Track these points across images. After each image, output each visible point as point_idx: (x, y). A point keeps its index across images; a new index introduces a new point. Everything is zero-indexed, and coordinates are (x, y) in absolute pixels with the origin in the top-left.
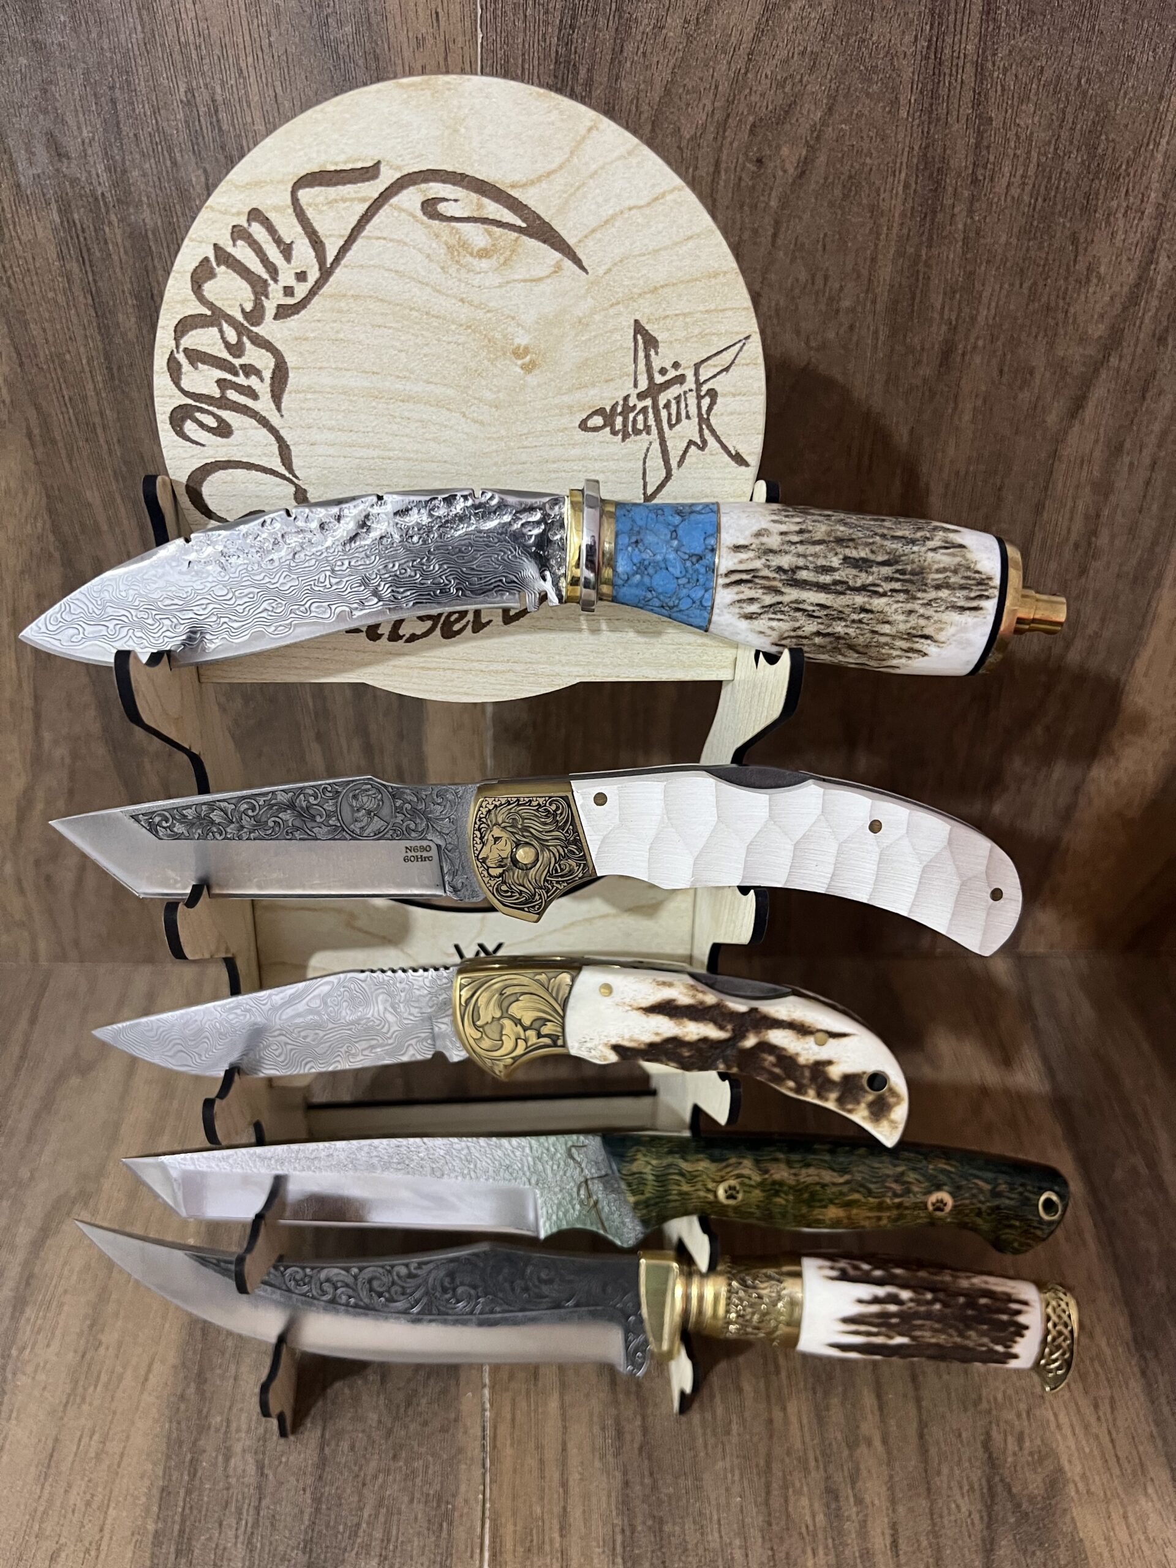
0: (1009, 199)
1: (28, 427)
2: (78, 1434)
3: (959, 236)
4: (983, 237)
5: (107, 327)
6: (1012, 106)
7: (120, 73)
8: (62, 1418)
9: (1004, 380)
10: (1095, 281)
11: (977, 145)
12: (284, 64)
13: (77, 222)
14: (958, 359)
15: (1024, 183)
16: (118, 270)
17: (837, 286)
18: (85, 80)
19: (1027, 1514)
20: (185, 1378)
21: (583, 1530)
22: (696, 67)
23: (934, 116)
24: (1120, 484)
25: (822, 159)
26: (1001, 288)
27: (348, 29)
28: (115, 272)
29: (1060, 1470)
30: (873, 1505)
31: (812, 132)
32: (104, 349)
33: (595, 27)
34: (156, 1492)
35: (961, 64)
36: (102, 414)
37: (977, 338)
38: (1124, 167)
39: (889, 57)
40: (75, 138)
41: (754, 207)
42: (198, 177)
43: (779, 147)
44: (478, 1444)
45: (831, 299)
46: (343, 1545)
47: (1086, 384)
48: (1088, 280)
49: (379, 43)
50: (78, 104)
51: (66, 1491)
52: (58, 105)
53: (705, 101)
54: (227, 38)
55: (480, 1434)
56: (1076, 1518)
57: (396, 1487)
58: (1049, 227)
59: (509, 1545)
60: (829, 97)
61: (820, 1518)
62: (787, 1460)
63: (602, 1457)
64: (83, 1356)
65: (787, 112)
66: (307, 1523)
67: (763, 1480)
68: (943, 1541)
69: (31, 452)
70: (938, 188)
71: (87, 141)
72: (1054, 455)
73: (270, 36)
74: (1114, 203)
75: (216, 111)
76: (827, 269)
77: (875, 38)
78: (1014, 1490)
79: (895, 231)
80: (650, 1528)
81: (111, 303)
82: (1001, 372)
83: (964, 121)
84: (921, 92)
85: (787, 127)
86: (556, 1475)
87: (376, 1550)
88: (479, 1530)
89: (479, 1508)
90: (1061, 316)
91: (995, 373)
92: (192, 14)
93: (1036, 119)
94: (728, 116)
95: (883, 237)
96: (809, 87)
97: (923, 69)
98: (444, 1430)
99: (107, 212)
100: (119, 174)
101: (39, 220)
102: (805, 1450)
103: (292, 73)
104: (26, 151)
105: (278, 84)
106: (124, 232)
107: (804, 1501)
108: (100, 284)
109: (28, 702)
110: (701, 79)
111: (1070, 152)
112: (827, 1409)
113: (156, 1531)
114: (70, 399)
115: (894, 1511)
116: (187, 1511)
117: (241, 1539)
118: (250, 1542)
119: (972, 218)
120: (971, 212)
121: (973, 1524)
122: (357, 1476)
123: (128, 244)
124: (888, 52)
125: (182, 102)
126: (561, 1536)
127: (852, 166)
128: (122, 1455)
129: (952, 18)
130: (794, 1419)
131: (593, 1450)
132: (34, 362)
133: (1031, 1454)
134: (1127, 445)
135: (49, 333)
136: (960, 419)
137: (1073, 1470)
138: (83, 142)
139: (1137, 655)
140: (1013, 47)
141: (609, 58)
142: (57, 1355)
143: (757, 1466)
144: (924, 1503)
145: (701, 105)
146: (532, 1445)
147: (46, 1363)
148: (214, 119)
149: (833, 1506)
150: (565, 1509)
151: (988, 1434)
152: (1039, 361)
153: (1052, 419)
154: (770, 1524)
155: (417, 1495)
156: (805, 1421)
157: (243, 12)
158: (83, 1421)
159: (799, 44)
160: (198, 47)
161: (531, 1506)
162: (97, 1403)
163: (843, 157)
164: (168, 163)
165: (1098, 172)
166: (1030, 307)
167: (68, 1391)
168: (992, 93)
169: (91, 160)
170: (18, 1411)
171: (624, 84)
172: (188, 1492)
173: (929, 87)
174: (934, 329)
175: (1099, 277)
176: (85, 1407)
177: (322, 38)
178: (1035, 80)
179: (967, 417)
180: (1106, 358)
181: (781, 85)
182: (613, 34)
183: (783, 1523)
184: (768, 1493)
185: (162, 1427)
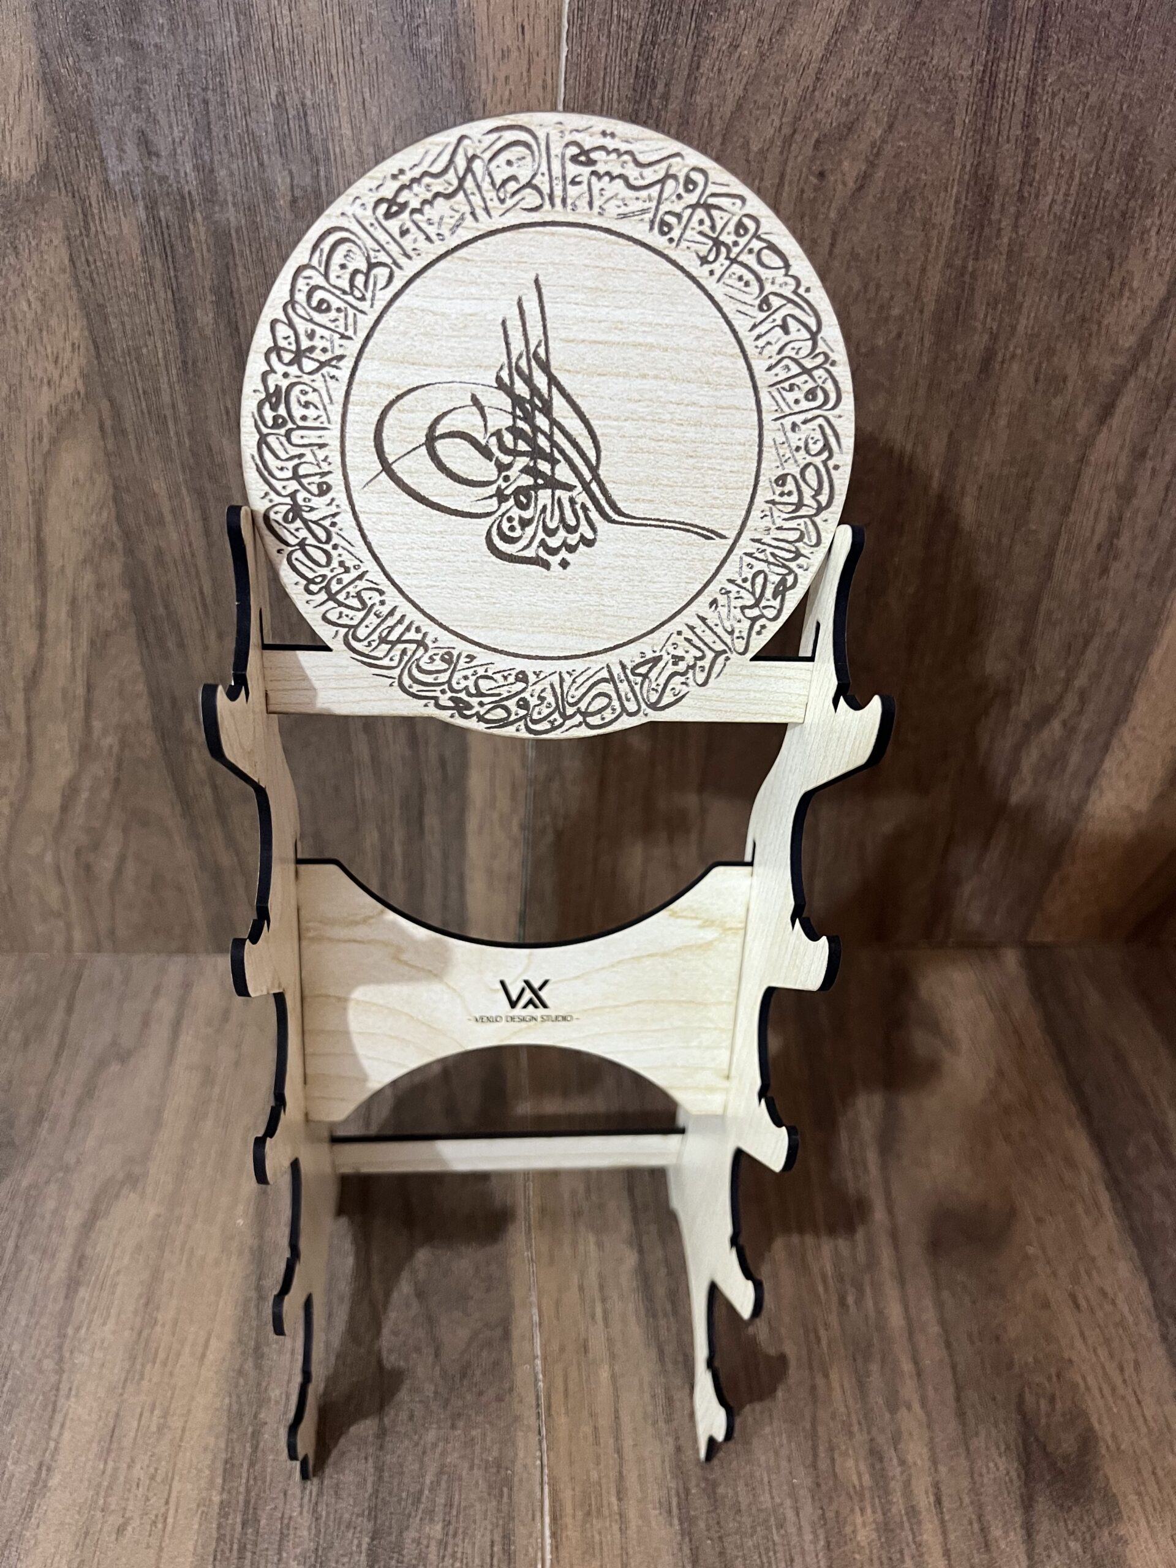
0: (1052, 217)
1: (100, 417)
2: (139, 1410)
3: (1004, 249)
4: (1027, 251)
5: (184, 322)
6: (1059, 129)
7: (214, 76)
8: (121, 1395)
9: (1041, 386)
10: (1127, 294)
11: (1025, 163)
12: (374, 71)
13: (163, 219)
14: (997, 366)
15: (1066, 201)
16: (199, 267)
17: (887, 295)
18: (179, 80)
19: (1061, 1472)
20: (243, 1353)
21: (640, 1495)
22: (767, 85)
23: (986, 135)
24: (1142, 489)
25: (880, 174)
26: (1041, 299)
27: (437, 39)
28: (197, 270)
29: (1091, 1429)
30: (915, 1464)
31: (873, 148)
32: (181, 344)
33: (674, 44)
34: (219, 1465)
35: (1013, 88)
36: (174, 406)
37: (1015, 347)
38: (1158, 188)
39: (947, 79)
40: (166, 137)
41: (814, 218)
42: (283, 178)
43: (840, 162)
44: (534, 1411)
45: (882, 307)
46: (407, 1512)
47: (1116, 392)
48: (1121, 294)
49: (466, 53)
50: (171, 103)
51: (130, 1467)
52: (151, 104)
53: (773, 116)
54: (320, 45)
55: (534, 1403)
56: (1110, 1474)
57: (456, 1455)
58: (1087, 243)
59: (568, 1509)
60: (889, 115)
61: (867, 1479)
62: (832, 1424)
63: (655, 1422)
64: (140, 1333)
65: (850, 129)
66: (370, 1490)
67: (810, 1443)
68: (983, 1499)
69: (101, 443)
70: (986, 203)
71: (177, 140)
72: (1082, 459)
73: (361, 43)
74: (1149, 221)
75: (305, 114)
76: (880, 279)
77: (934, 62)
78: (1050, 1449)
79: (944, 243)
80: (704, 1490)
81: (191, 299)
82: (1037, 380)
83: (1013, 141)
84: (975, 113)
85: (849, 144)
86: (611, 1441)
87: (439, 1516)
88: (539, 1493)
89: (538, 1473)
90: (1095, 328)
91: (1032, 381)
92: (287, 20)
93: (1080, 141)
94: (795, 132)
95: (933, 249)
96: (871, 106)
97: (978, 92)
98: (499, 1399)
99: (193, 210)
100: (206, 172)
101: (125, 215)
102: (849, 1415)
103: (380, 80)
104: (117, 148)
105: (367, 90)
106: (208, 229)
107: (850, 1463)
108: (181, 280)
109: (81, 691)
110: (771, 96)
111: (1111, 173)
112: (868, 1374)
113: (222, 1502)
114: (144, 393)
115: (936, 1470)
116: (252, 1482)
117: (305, 1509)
118: (315, 1511)
119: (1017, 233)
120: (1016, 227)
121: (1011, 1481)
122: (417, 1445)
123: (211, 241)
124: (946, 75)
125: (272, 104)
126: (620, 1499)
127: (907, 181)
128: (184, 1430)
129: (1007, 44)
130: (836, 1385)
131: (645, 1418)
132: (111, 355)
133: (1064, 1415)
134: (1151, 451)
135: (128, 327)
136: (996, 423)
137: (1104, 1430)
138: (174, 142)
139: (1151, 653)
140: (1062, 73)
141: (686, 73)
142: (114, 1332)
143: (804, 1429)
144: (964, 1462)
145: (769, 121)
146: (586, 1413)
147: (103, 1342)
148: (303, 124)
149: (878, 1466)
150: (620, 1473)
151: (1021, 1396)
152: (1072, 370)
153: (1082, 426)
154: (818, 1485)
155: (476, 1461)
156: (846, 1385)
157: (337, 20)
158: (143, 1397)
159: (864, 65)
160: (291, 53)
161: (588, 1472)
162: (154, 1380)
163: (899, 173)
164: (256, 164)
165: (1134, 193)
166: (1068, 319)
167: (127, 1367)
168: (1040, 116)
169: (180, 158)
170: (78, 1389)
171: (698, 97)
172: (252, 1464)
173: (983, 108)
174: (976, 338)
175: (1131, 290)
176: (145, 1383)
177: (411, 48)
178: (1081, 105)
179: (1003, 422)
180: (1135, 368)
181: (846, 103)
182: (691, 50)
183: (831, 1483)
184: (815, 1455)
185: (222, 1401)
